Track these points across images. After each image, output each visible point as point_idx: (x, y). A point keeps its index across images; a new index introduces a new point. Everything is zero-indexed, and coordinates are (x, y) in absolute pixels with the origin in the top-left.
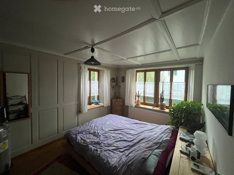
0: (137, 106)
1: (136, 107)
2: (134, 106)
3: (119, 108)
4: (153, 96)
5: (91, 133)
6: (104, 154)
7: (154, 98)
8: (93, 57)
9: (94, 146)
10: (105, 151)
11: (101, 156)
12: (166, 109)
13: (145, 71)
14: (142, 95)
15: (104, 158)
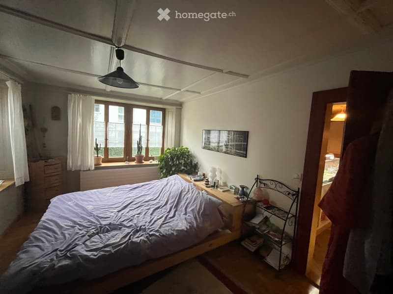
0: (98, 167)
1: (96, 169)
2: (93, 168)
3: (57, 179)
4: (122, 146)
5: (94, 233)
6: (165, 230)
7: (124, 148)
8: (120, 69)
9: (138, 237)
10: (160, 228)
11: (165, 234)
12: (143, 161)
13: (107, 104)
14: (103, 146)
15: (170, 233)
